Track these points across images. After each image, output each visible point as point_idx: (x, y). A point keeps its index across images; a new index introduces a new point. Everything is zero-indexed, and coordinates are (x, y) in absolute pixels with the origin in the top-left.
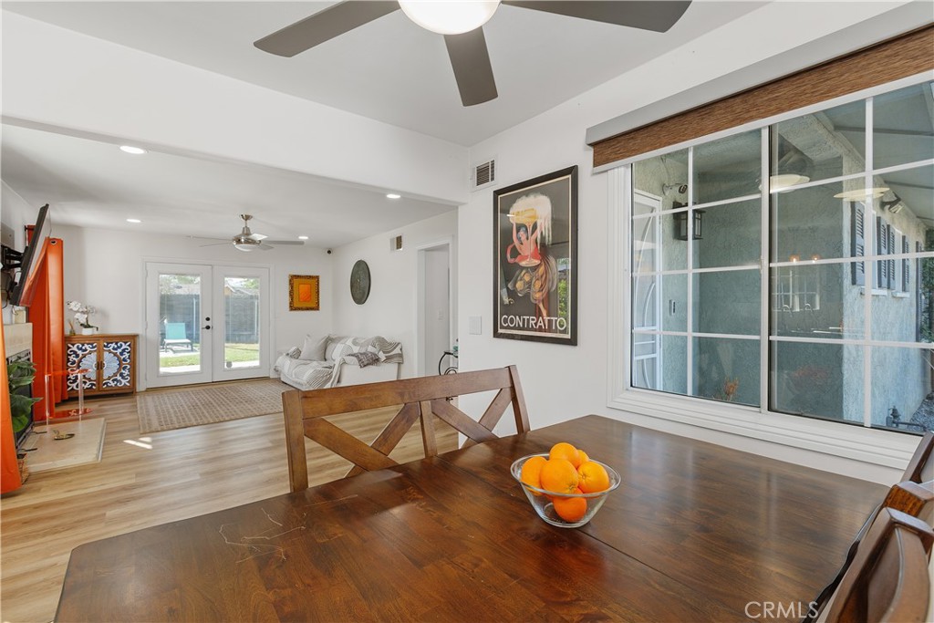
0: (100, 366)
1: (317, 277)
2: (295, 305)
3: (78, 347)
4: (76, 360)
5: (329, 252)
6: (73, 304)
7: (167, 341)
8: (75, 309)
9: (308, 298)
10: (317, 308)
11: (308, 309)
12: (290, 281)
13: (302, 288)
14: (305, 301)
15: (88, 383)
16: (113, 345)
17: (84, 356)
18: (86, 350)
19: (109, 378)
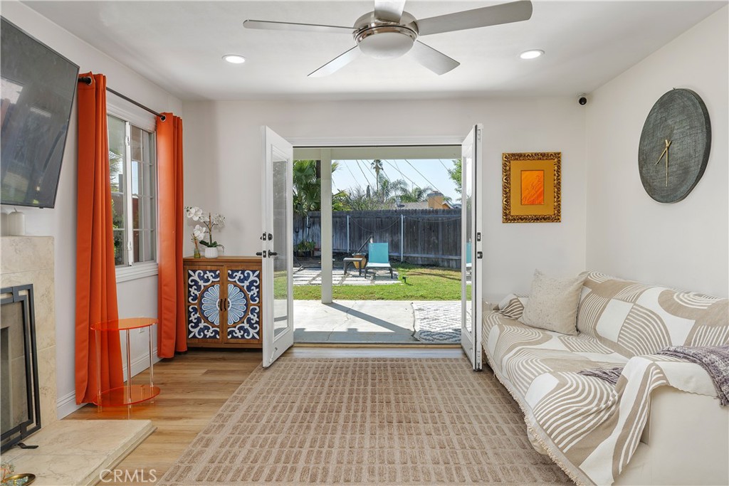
0: (224, 304)
1: (557, 156)
2: (514, 212)
3: (199, 276)
4: (197, 293)
5: (583, 101)
6: (193, 211)
7: (369, 265)
8: (196, 219)
9: (537, 199)
10: (556, 218)
11: (537, 219)
12: (505, 165)
13: (527, 178)
14: (532, 203)
15: (211, 330)
16: (239, 274)
17: (206, 289)
18: (207, 280)
19: (235, 325)
